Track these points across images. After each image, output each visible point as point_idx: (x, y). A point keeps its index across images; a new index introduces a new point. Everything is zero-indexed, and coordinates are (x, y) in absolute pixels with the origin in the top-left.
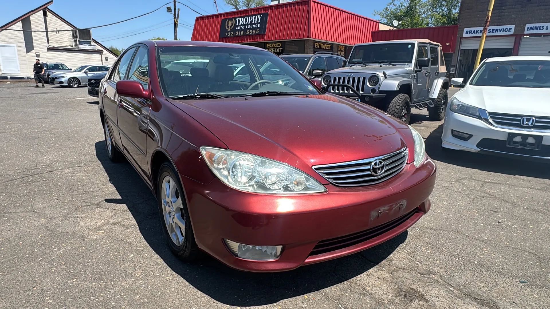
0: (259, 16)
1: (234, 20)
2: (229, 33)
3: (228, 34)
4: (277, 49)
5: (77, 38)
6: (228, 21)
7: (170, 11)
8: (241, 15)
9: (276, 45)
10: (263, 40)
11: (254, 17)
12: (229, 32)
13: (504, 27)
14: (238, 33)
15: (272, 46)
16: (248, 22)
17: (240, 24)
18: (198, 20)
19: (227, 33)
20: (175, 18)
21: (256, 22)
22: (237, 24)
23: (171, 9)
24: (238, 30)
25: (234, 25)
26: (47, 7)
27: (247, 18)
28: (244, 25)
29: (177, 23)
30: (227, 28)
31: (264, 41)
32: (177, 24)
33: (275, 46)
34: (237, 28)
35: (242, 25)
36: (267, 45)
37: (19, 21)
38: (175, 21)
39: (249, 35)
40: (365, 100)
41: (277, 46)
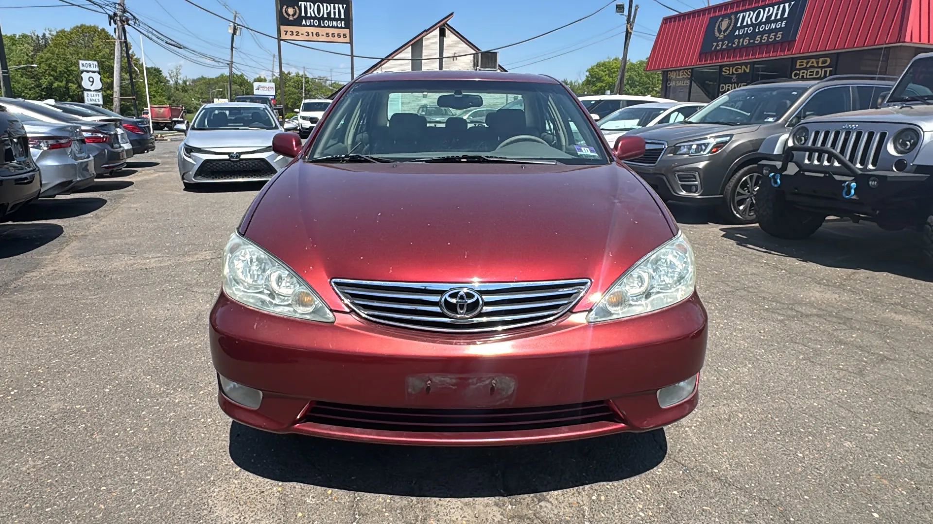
0: (787, 5)
1: (733, 17)
2: (721, 43)
3: (718, 45)
4: (819, 70)
5: (478, 66)
6: (722, 21)
7: (622, 10)
8: (750, 7)
9: (818, 63)
10: (790, 53)
11: (776, 7)
12: (721, 40)
14: (739, 42)
15: (810, 64)
16: (762, 19)
17: (745, 24)
18: (666, 23)
19: (715, 44)
20: (628, 23)
21: (779, 17)
22: (739, 25)
23: (623, 8)
24: (739, 37)
25: (731, 27)
26: (446, 23)
27: (762, 11)
28: (752, 25)
29: (630, 31)
30: (717, 34)
31: (792, 54)
32: (631, 33)
33: (816, 65)
34: (737, 33)
35: (748, 26)
36: (798, 64)
37: (409, 46)
38: (627, 29)
39: (761, 45)
40: (868, 184)
41: (820, 65)
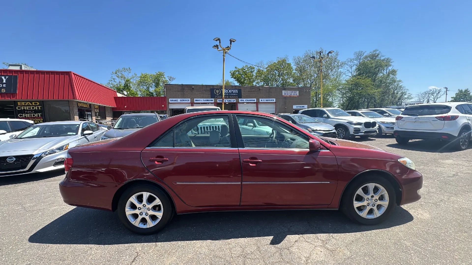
0: (3, 77)
4: (34, 107)
10: (15, 98)
13: (186, 99)
15: (27, 104)
33: (31, 105)
36: (19, 103)
